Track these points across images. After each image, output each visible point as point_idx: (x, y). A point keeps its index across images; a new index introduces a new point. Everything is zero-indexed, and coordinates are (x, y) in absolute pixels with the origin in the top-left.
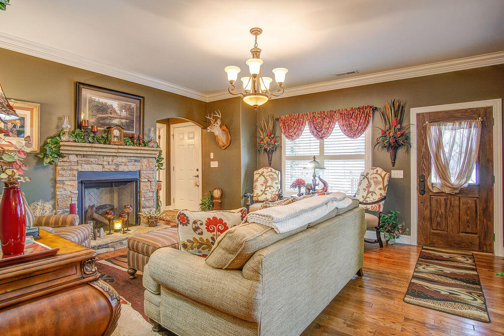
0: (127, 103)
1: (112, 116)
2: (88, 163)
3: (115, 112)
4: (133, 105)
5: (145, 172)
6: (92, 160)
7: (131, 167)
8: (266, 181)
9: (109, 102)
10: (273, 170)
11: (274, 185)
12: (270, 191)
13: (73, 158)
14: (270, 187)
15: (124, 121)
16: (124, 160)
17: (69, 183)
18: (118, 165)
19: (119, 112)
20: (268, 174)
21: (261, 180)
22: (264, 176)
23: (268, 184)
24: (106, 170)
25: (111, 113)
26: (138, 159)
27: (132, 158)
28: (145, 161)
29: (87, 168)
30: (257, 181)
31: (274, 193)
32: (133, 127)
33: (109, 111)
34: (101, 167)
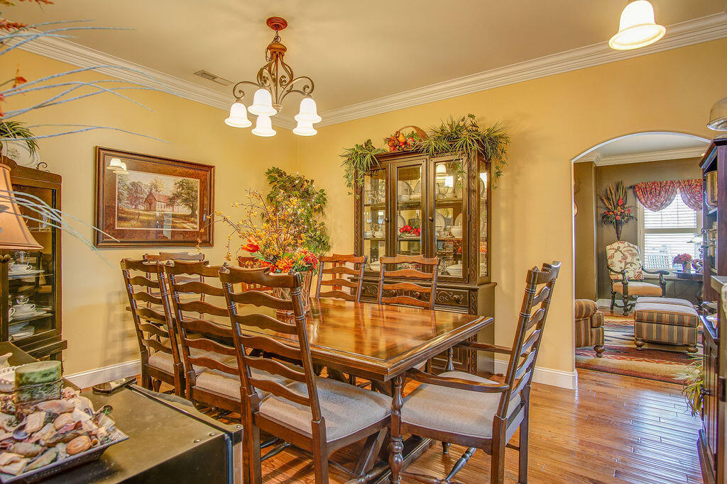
8: (625, 258)
10: (631, 245)
11: (635, 261)
12: (631, 268)
14: (631, 263)
20: (626, 249)
21: (618, 256)
22: (621, 251)
23: (628, 261)
30: (612, 257)
31: (637, 271)
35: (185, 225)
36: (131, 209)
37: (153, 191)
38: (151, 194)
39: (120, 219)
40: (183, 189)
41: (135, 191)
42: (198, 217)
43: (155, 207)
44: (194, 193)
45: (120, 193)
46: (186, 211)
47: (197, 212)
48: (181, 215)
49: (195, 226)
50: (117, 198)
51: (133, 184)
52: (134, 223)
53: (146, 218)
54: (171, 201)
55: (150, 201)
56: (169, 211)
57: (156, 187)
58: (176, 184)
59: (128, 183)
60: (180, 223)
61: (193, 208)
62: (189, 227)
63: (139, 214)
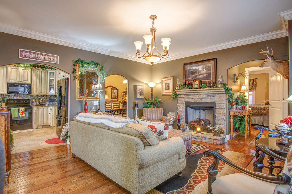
0: (206, 65)
1: (199, 74)
2: (188, 98)
3: (200, 71)
4: (210, 65)
5: (218, 103)
6: (189, 96)
7: (209, 100)
9: (197, 68)
13: (183, 96)
15: (205, 75)
16: (205, 96)
17: (181, 106)
18: (201, 99)
19: (202, 71)
24: (196, 101)
25: (198, 73)
26: (213, 95)
27: (209, 95)
28: (218, 96)
29: (187, 100)
32: (210, 77)
33: (197, 72)
34: (193, 100)
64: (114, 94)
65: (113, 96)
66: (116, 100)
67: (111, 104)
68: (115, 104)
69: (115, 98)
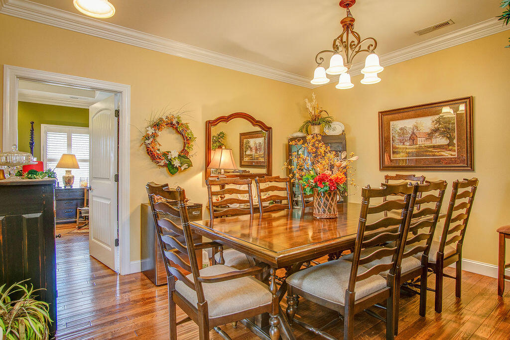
35: (443, 153)
36: (401, 146)
37: (415, 131)
38: (413, 133)
39: (394, 153)
40: (440, 124)
41: (403, 134)
42: (456, 146)
43: (417, 142)
44: (451, 125)
45: (393, 137)
46: (444, 141)
47: (455, 141)
48: (439, 146)
49: (453, 153)
50: (391, 140)
51: (401, 129)
52: (402, 154)
53: (411, 151)
54: (430, 136)
55: (413, 138)
56: (428, 143)
57: (417, 127)
58: (433, 122)
59: (398, 129)
60: (438, 152)
61: (451, 139)
62: (446, 154)
63: (406, 148)
64: (248, 152)
65: (246, 159)
66: (263, 171)
67: (249, 192)
68: (267, 190)
69: (258, 165)
